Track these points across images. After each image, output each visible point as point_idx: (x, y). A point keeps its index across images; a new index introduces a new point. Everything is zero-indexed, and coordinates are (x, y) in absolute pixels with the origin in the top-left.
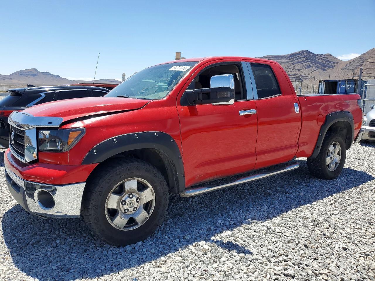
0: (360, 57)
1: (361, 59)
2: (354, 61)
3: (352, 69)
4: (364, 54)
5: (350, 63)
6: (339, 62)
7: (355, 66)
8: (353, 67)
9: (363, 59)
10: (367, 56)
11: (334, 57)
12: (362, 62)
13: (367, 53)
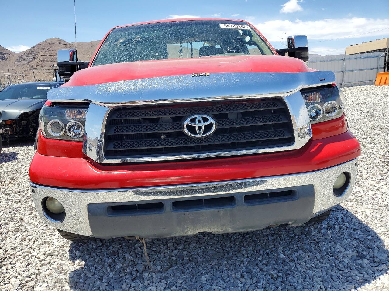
0: (31, 49)
1: (32, 52)
2: (25, 53)
3: (26, 61)
4: (34, 47)
5: (22, 55)
6: (10, 53)
7: (28, 59)
8: (26, 59)
9: (34, 52)
10: (38, 49)
11: (3, 48)
12: (34, 55)
13: (36, 45)
